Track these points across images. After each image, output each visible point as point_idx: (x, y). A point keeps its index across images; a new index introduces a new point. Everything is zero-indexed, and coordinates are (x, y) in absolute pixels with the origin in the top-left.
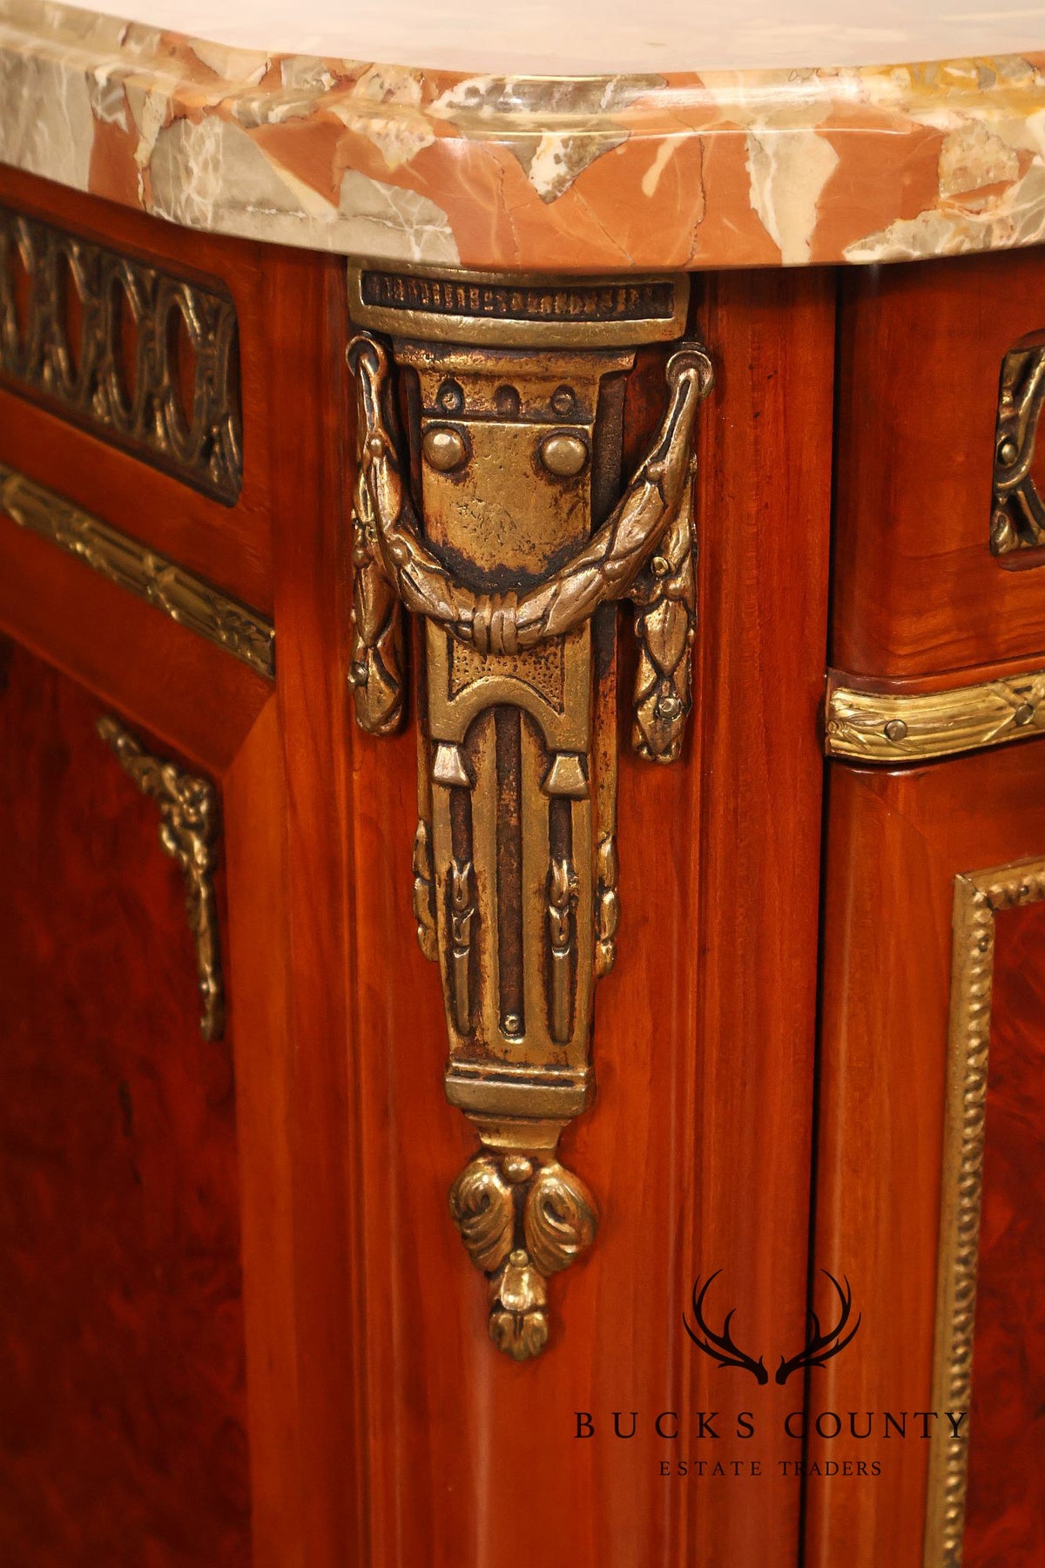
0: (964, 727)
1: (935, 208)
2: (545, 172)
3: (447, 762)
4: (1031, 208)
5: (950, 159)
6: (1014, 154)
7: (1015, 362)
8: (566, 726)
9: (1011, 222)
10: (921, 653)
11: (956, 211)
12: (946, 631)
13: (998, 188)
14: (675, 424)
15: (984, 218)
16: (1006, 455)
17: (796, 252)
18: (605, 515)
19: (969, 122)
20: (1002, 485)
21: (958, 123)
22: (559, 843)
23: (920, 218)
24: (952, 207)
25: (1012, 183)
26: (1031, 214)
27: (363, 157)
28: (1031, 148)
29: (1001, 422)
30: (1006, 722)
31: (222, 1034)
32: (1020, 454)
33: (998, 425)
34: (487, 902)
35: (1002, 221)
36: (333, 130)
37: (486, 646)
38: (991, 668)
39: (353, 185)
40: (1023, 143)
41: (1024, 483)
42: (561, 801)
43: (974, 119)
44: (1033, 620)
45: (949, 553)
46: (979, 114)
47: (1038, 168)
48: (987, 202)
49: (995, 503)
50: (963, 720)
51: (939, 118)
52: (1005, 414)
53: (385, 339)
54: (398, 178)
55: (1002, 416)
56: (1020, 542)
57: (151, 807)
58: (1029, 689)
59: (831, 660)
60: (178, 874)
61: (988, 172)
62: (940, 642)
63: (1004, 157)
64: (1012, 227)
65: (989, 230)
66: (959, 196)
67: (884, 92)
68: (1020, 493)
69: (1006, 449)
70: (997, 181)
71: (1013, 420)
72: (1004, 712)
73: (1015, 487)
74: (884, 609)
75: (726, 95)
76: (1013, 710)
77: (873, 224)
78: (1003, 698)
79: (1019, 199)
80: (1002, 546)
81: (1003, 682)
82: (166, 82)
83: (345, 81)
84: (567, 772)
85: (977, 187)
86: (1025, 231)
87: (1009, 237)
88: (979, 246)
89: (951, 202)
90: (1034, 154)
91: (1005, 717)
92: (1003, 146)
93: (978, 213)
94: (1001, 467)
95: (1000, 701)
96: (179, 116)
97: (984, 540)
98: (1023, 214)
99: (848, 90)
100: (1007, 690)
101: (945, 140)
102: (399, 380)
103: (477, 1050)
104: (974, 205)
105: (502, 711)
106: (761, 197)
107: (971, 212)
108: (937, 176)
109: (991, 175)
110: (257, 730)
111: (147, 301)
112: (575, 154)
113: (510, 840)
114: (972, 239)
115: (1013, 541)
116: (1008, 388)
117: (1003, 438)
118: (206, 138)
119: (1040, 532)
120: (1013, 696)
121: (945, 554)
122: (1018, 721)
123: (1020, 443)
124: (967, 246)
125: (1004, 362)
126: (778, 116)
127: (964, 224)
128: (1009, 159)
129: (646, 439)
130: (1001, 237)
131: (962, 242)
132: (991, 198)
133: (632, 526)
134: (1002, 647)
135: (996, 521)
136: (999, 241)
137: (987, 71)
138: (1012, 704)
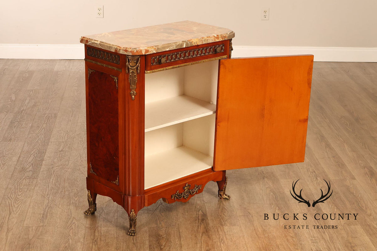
0: (150, 72)
2: (135, 52)
3: (130, 74)
8: (135, 72)
12: (149, 68)
14: (139, 61)
17: (144, 54)
18: (137, 64)
22: (135, 77)
27: (128, 51)
31: (118, 89)
34: (132, 80)
36: (127, 50)
37: (132, 69)
39: (128, 52)
42: (135, 75)
45: (149, 65)
51: (149, 49)
53: (128, 58)
54: (130, 52)
57: (114, 79)
59: (145, 69)
60: (115, 82)
67: (147, 48)
75: (141, 48)
77: (146, 53)
82: (119, 48)
83: (127, 48)
84: (135, 74)
96: (120, 49)
99: (145, 48)
102: (128, 59)
103: (131, 86)
105: (133, 72)
106: (143, 52)
109: (151, 51)
110: (120, 74)
111: (114, 56)
112: (136, 51)
113: (133, 77)
114: (150, 53)
118: (121, 50)
126: (143, 49)
129: (138, 61)
133: (138, 65)
137: (150, 47)
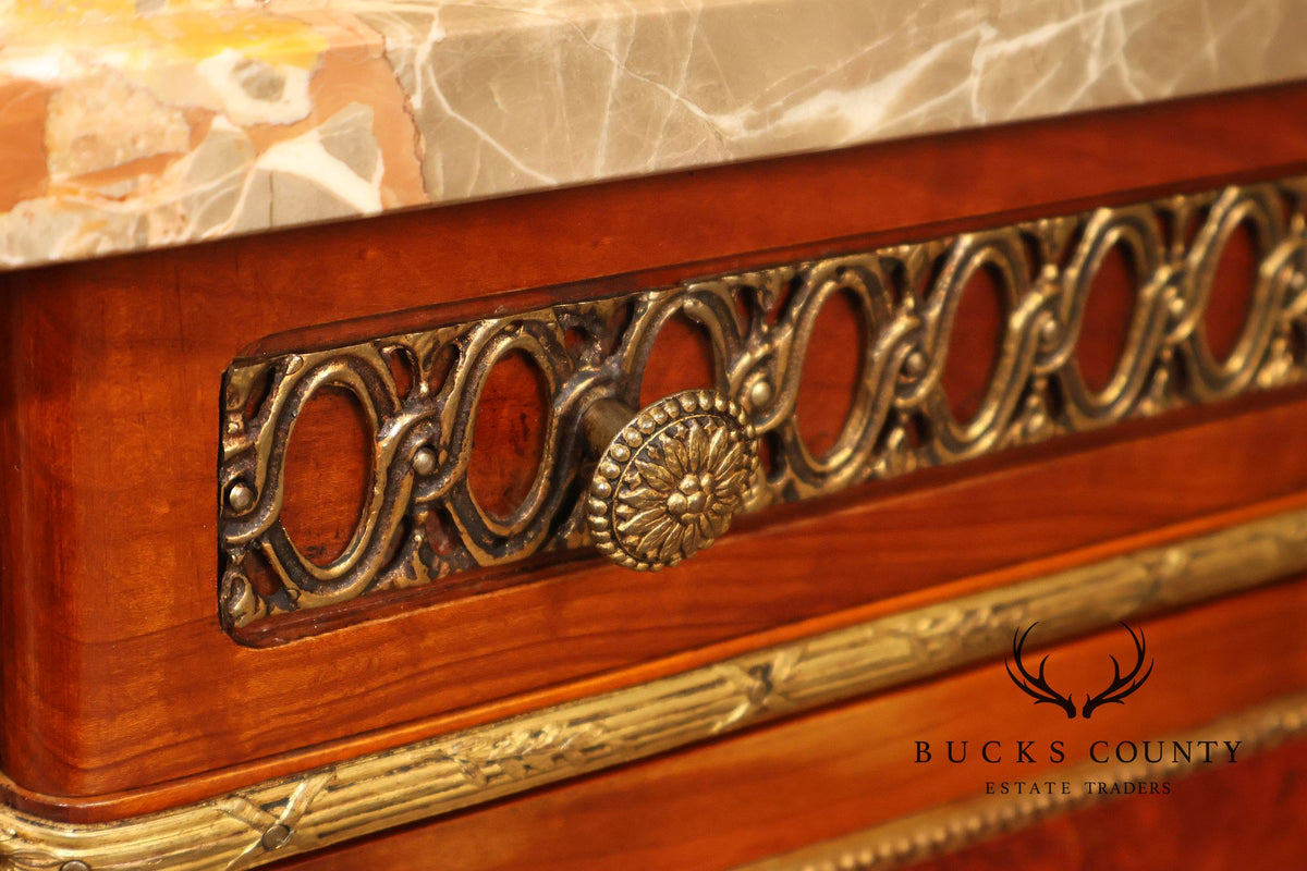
0: (181, 863)
1: (44, 194)
4: (217, 189)
5: (63, 127)
6: (178, 115)
7: (242, 377)
9: (180, 210)
10: (117, 765)
11: (81, 199)
12: (157, 733)
13: (157, 163)
15: (133, 206)
16: (235, 499)
19: (94, 71)
20: (235, 538)
21: (77, 71)
23: (19, 209)
24: (74, 192)
25: (178, 155)
26: (213, 198)
28: (210, 106)
29: (226, 458)
30: (249, 849)
32: (258, 500)
33: (223, 462)
35: (165, 210)
38: (230, 775)
40: (195, 98)
41: (272, 532)
43: (104, 66)
44: (296, 707)
45: (152, 633)
46: (116, 58)
47: (222, 134)
48: (135, 185)
49: (224, 562)
50: (178, 856)
52: (231, 447)
55: (227, 449)
56: (269, 610)
58: (284, 801)
61: (134, 141)
62: (148, 748)
63: (161, 119)
64: (183, 218)
65: (143, 223)
66: (88, 177)
68: (267, 545)
69: (236, 492)
70: (152, 154)
71: (248, 453)
72: (245, 837)
73: (258, 539)
74: (56, 711)
76: (257, 833)
78: (241, 819)
79: (190, 178)
80: (239, 617)
81: (244, 797)
85: (116, 163)
86: (207, 220)
87: (179, 231)
88: (127, 244)
89: (74, 185)
90: (214, 113)
91: (247, 843)
92: (159, 104)
93: (122, 199)
94: (229, 517)
95: (236, 823)
97: (210, 611)
98: (202, 198)
100: (249, 808)
101: (54, 97)
104: (116, 189)
107: (110, 198)
108: (44, 150)
109: (141, 145)
114: (114, 237)
115: (256, 610)
116: (236, 412)
117: (232, 477)
119: (299, 594)
120: (257, 816)
121: (147, 635)
122: (266, 845)
123: (259, 483)
124: (105, 247)
125: (225, 378)
127: (97, 216)
128: (171, 121)
130: (166, 232)
131: (97, 242)
132: (144, 178)
134: (248, 746)
135: (229, 585)
136: (160, 236)
138: (256, 826)
